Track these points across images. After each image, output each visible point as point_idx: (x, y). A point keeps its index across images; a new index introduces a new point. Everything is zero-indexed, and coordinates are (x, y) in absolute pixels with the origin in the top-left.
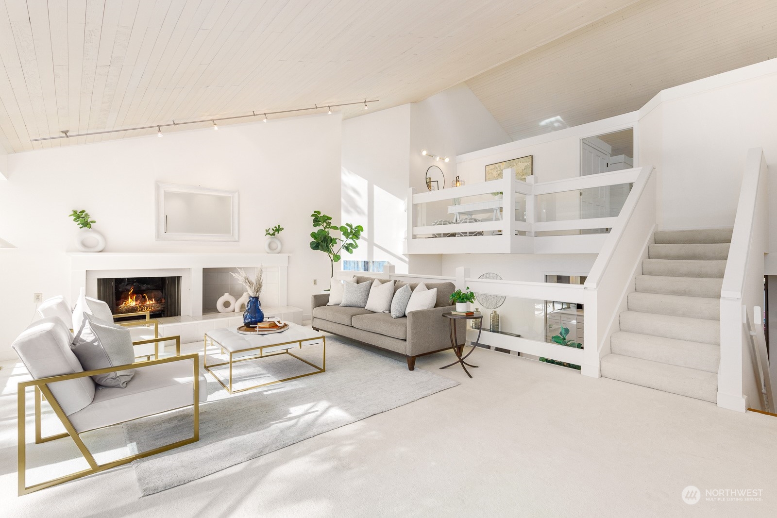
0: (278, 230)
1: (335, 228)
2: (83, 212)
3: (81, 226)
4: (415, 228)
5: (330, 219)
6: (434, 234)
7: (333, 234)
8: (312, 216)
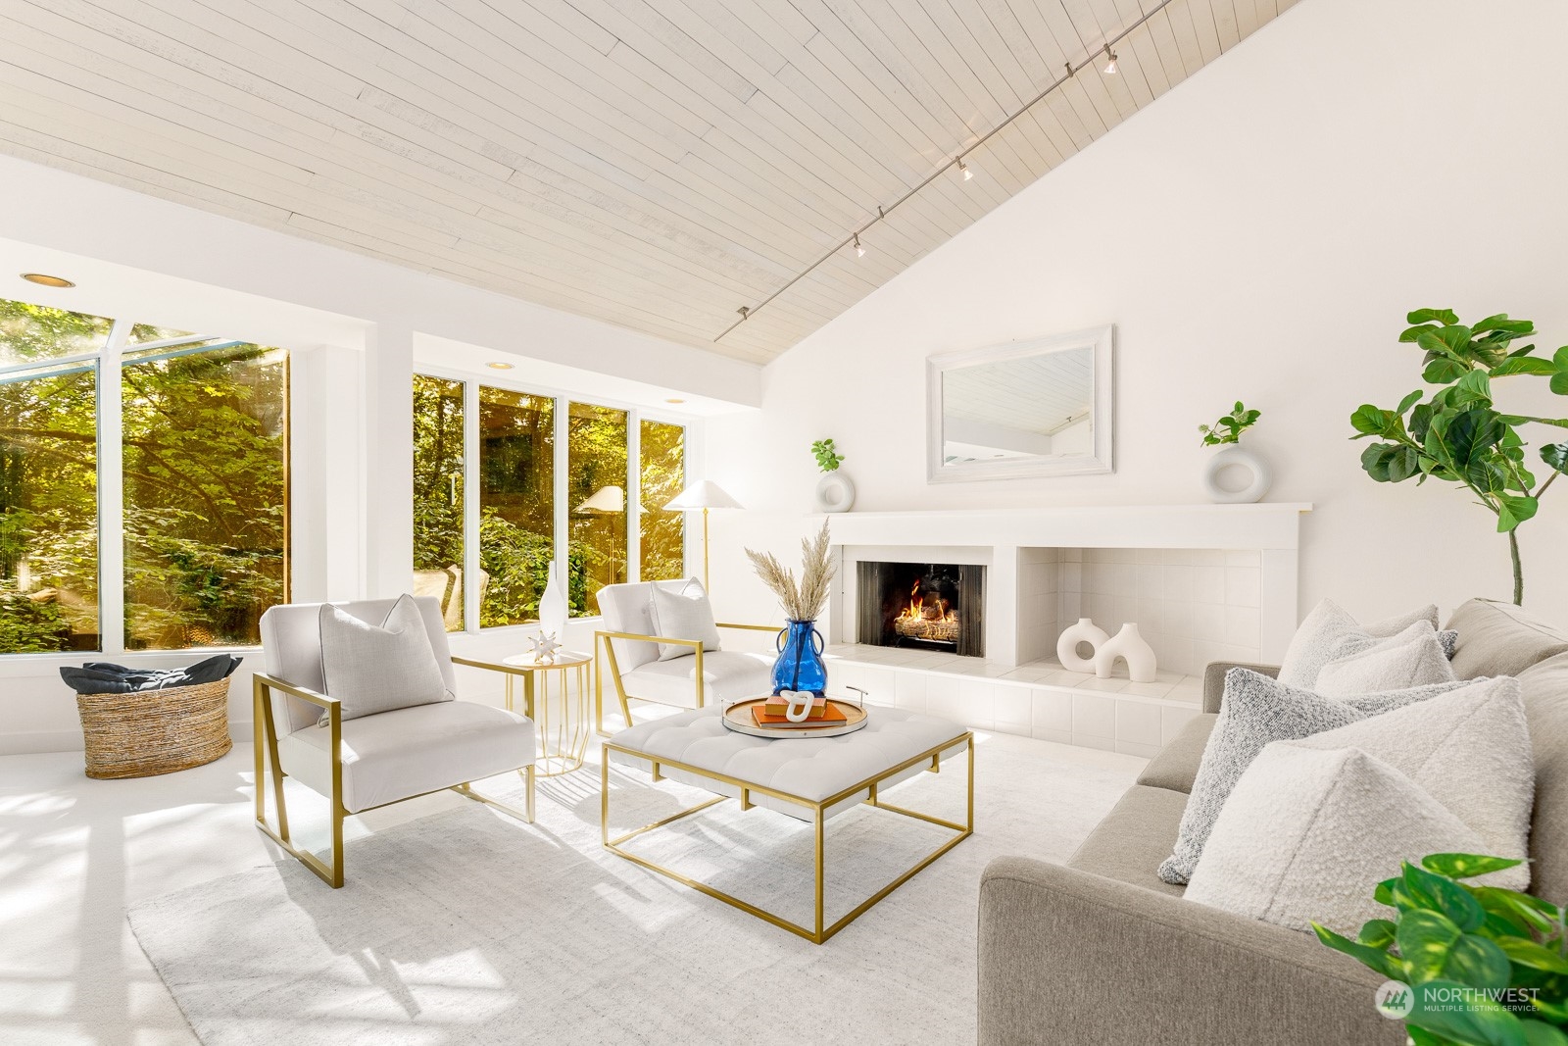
3: (826, 466)
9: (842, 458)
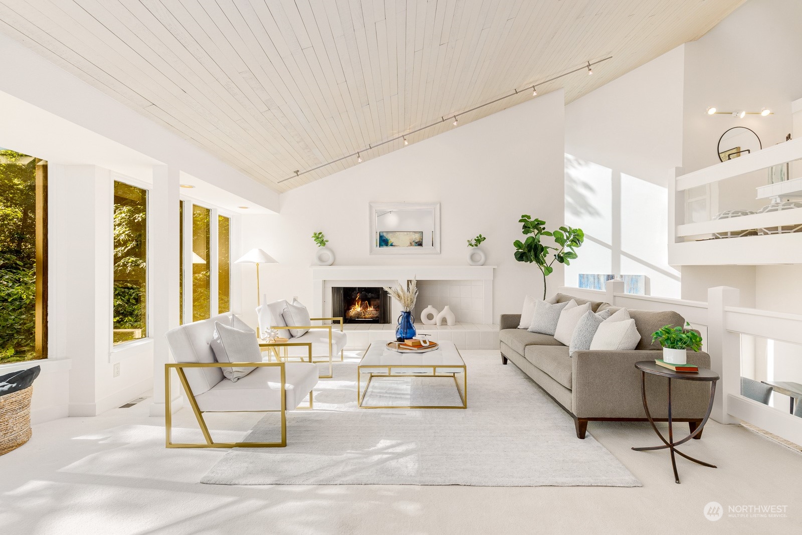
0: (479, 240)
1: (549, 234)
2: (320, 233)
3: (319, 244)
4: (681, 227)
5: (543, 223)
6: (714, 234)
7: (544, 241)
8: (520, 221)
9: (327, 241)
